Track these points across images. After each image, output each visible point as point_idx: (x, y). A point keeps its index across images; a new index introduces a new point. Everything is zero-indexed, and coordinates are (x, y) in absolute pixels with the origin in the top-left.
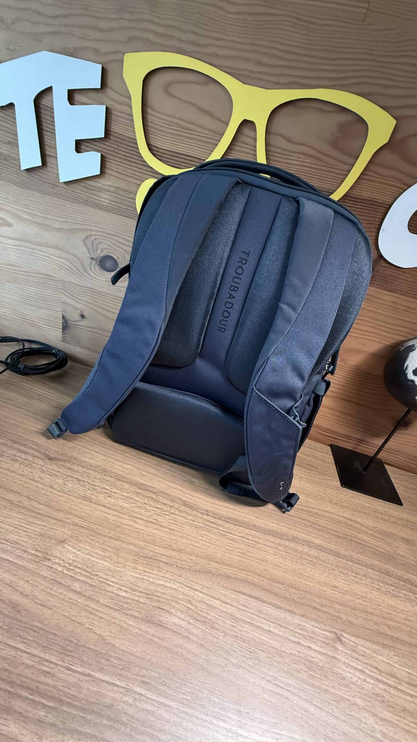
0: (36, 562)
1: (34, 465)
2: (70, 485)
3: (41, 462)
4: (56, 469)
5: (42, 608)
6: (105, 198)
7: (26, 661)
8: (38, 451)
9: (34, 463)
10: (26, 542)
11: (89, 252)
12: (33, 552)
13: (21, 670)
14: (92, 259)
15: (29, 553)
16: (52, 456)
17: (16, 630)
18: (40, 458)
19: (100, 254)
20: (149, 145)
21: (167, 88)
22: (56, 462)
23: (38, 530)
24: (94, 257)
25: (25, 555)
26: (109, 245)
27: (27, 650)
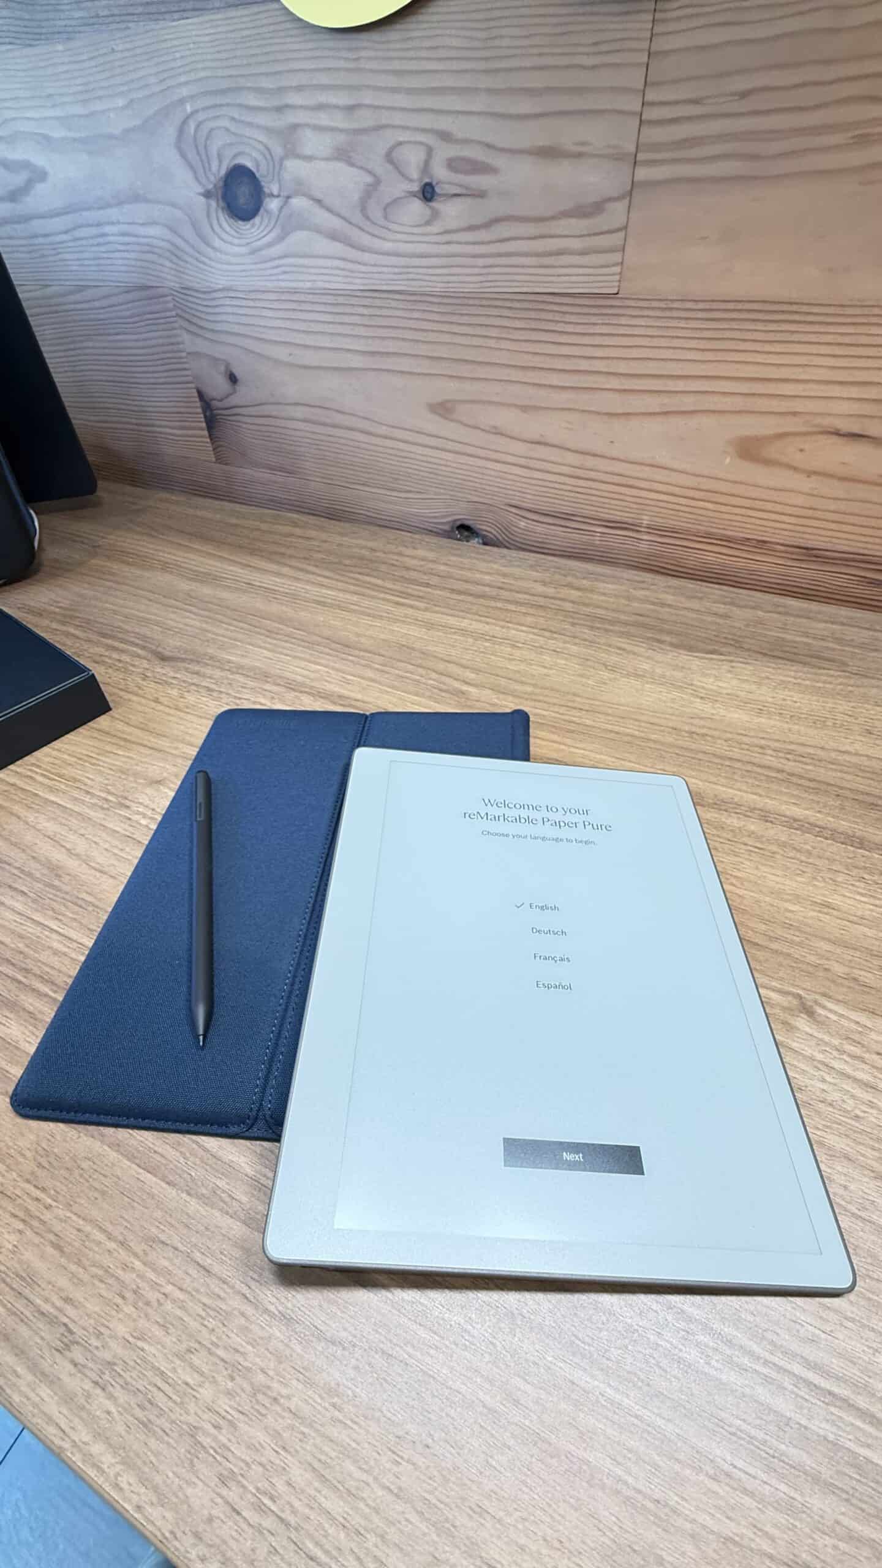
0: (103, 808)
1: (131, 668)
2: (191, 698)
3: (145, 664)
4: (172, 674)
5: (98, 874)
7: (55, 945)
8: (143, 648)
9: (133, 666)
10: (92, 780)
11: (196, 177)
12: (103, 795)
13: (44, 956)
14: (207, 194)
15: (92, 795)
16: (167, 653)
17: (48, 901)
18: (145, 658)
19: (219, 170)
22: (172, 664)
23: (117, 763)
24: (210, 187)
25: (87, 799)
26: (227, 131)
27: (61, 931)
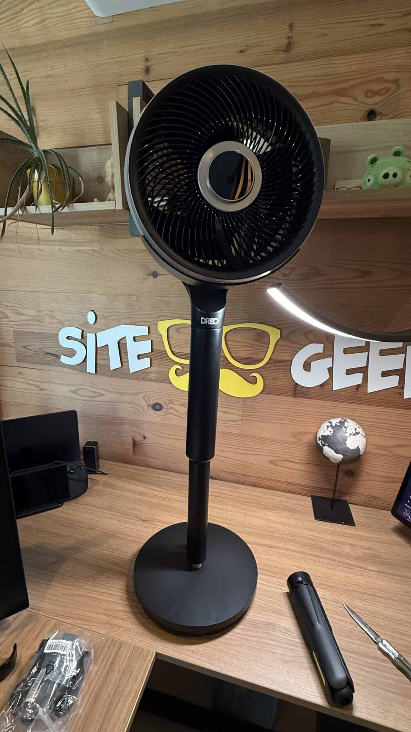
6: (153, 376)
11: (146, 402)
14: (149, 406)
19: (152, 402)
20: (172, 352)
21: (177, 330)
24: (150, 404)
26: (157, 398)
